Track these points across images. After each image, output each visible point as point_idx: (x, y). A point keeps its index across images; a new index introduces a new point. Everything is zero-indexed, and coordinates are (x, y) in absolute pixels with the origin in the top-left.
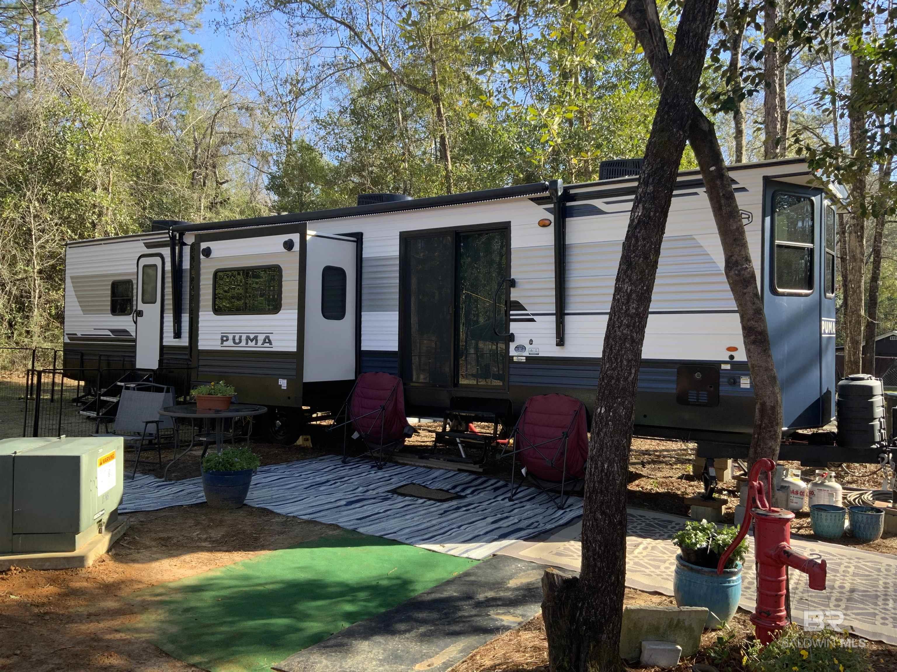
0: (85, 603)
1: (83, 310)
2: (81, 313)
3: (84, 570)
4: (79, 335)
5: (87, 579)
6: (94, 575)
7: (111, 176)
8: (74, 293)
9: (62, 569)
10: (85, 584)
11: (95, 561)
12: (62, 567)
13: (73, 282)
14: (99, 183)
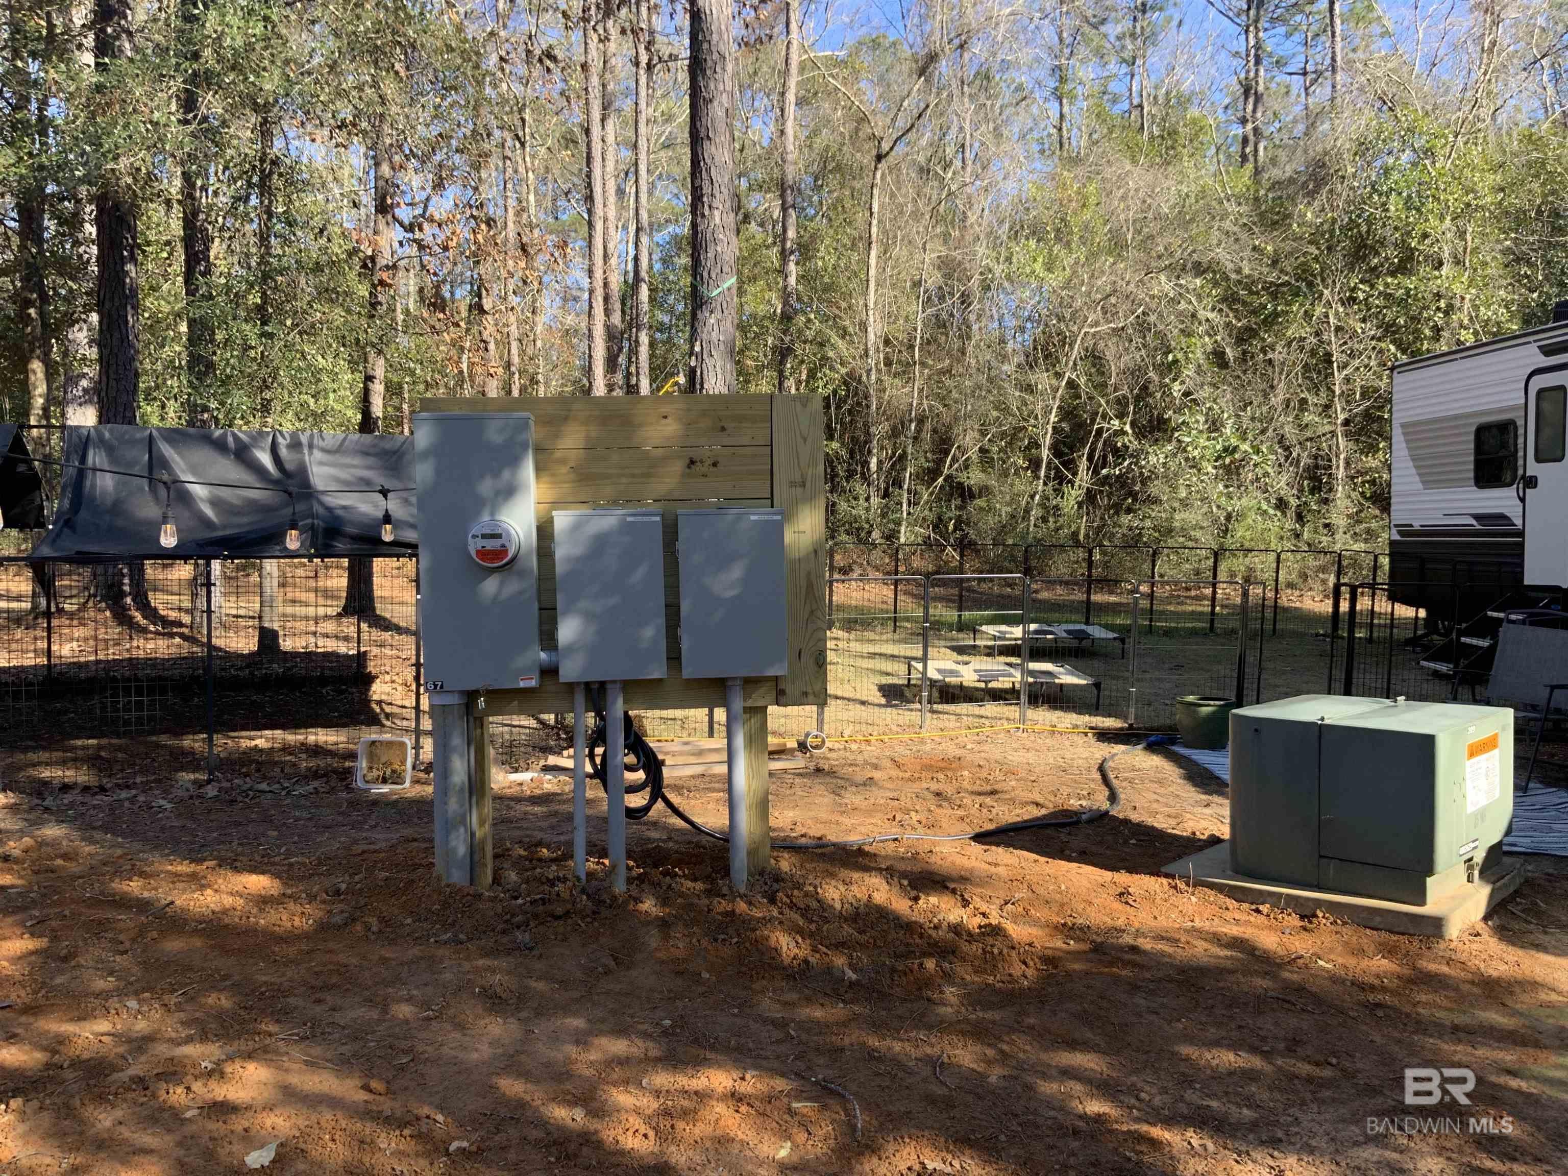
0: (1445, 1003)
1: (1423, 482)
2: (1420, 486)
3: (1442, 945)
4: (1417, 525)
5: (1449, 962)
6: (1464, 957)
7: (1469, 238)
8: (1406, 453)
9: (1403, 934)
10: (1445, 969)
11: (1462, 931)
12: (1401, 929)
13: (1404, 434)
14: (1446, 255)
